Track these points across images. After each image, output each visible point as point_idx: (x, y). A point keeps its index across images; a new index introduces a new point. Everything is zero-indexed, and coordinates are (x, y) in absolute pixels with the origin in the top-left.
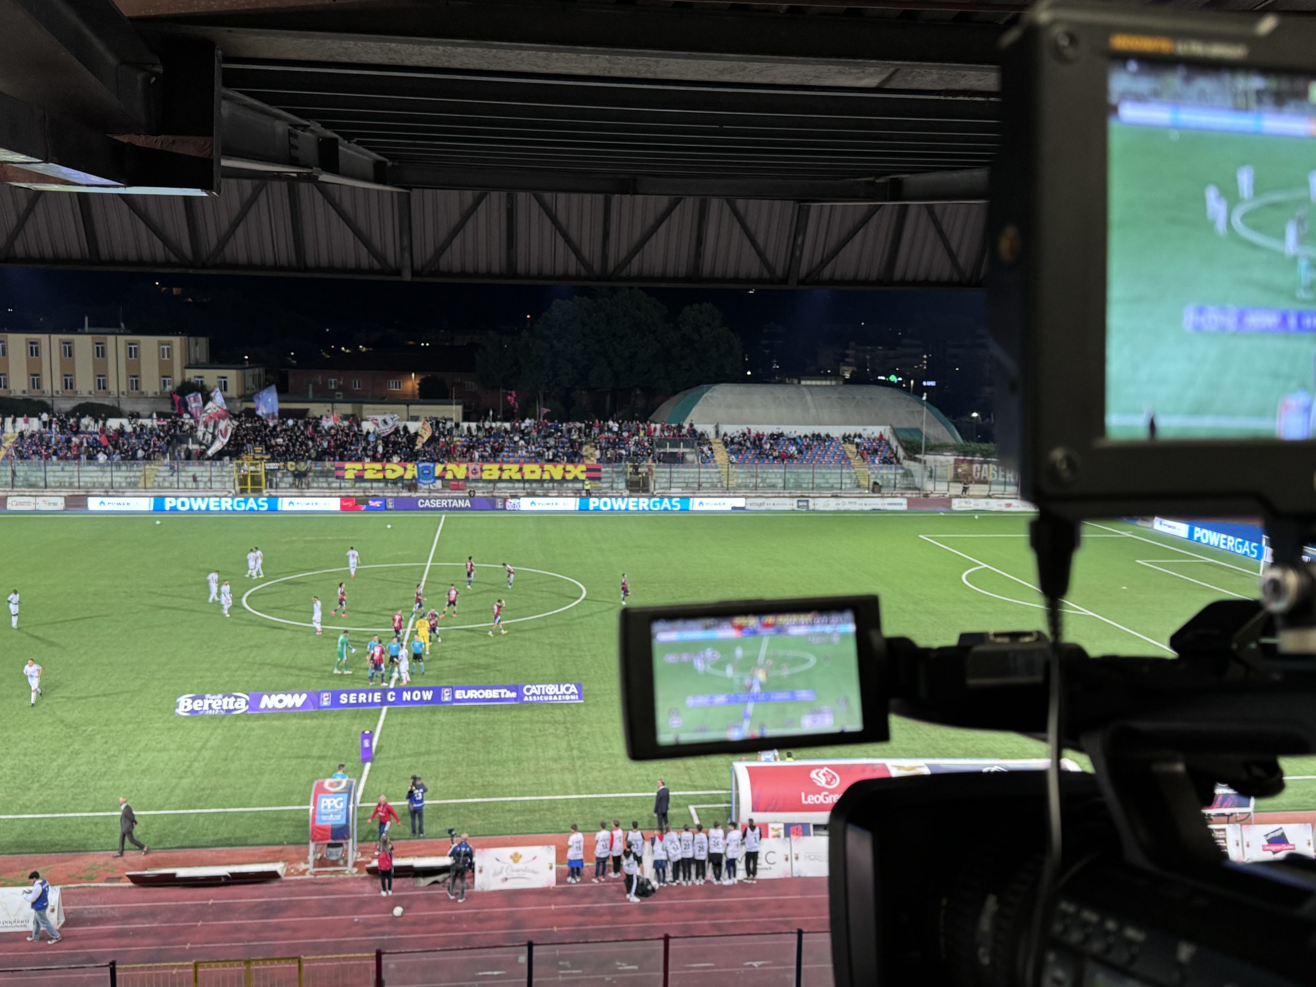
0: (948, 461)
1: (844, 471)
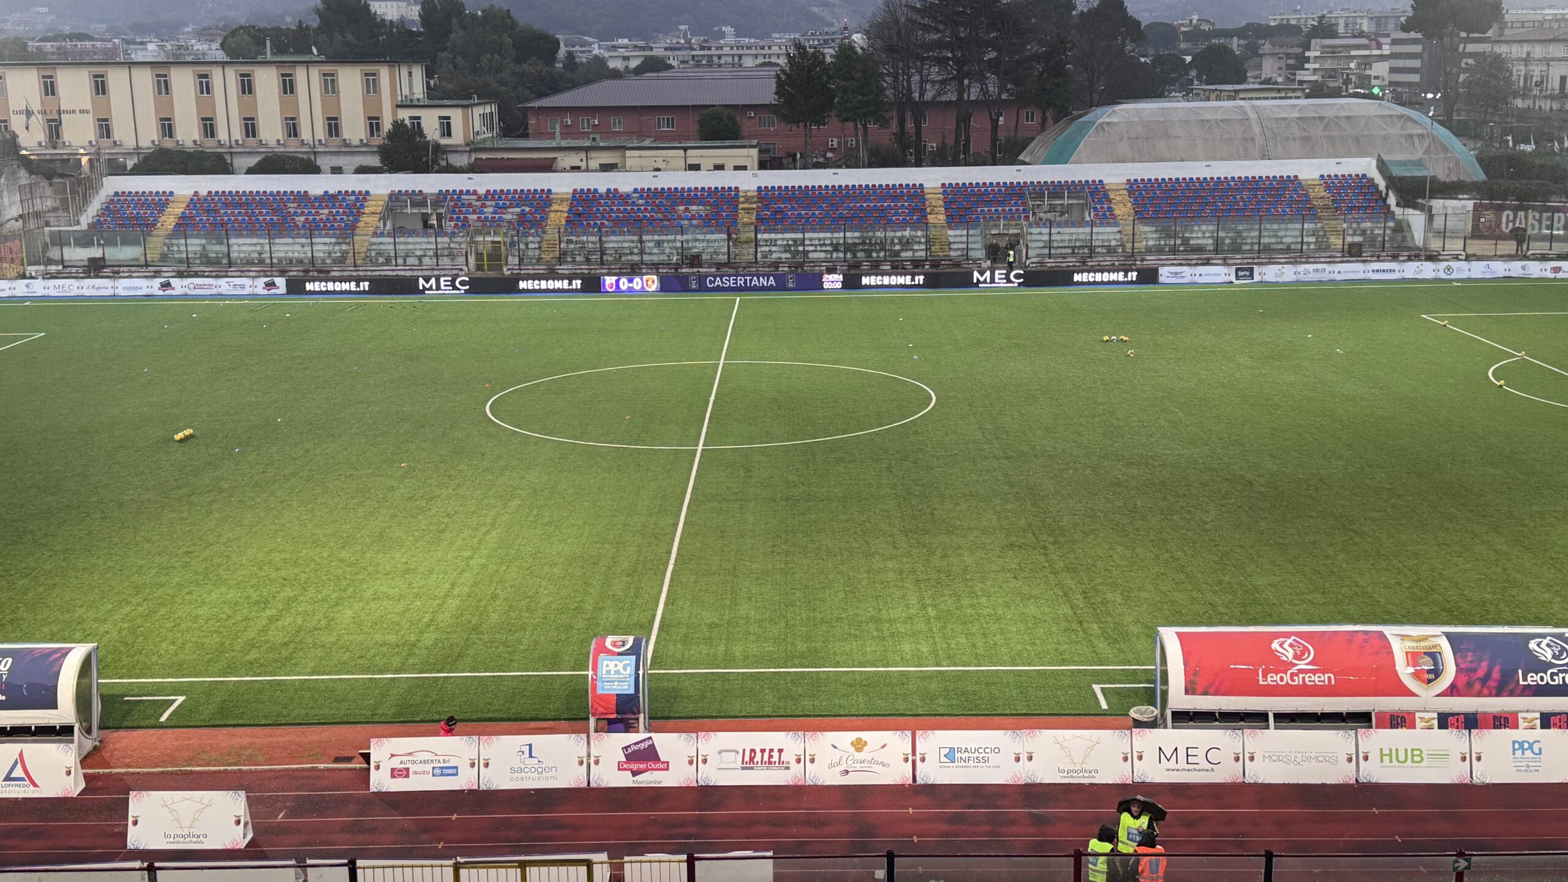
0: (1464, 207)
1: (1306, 226)
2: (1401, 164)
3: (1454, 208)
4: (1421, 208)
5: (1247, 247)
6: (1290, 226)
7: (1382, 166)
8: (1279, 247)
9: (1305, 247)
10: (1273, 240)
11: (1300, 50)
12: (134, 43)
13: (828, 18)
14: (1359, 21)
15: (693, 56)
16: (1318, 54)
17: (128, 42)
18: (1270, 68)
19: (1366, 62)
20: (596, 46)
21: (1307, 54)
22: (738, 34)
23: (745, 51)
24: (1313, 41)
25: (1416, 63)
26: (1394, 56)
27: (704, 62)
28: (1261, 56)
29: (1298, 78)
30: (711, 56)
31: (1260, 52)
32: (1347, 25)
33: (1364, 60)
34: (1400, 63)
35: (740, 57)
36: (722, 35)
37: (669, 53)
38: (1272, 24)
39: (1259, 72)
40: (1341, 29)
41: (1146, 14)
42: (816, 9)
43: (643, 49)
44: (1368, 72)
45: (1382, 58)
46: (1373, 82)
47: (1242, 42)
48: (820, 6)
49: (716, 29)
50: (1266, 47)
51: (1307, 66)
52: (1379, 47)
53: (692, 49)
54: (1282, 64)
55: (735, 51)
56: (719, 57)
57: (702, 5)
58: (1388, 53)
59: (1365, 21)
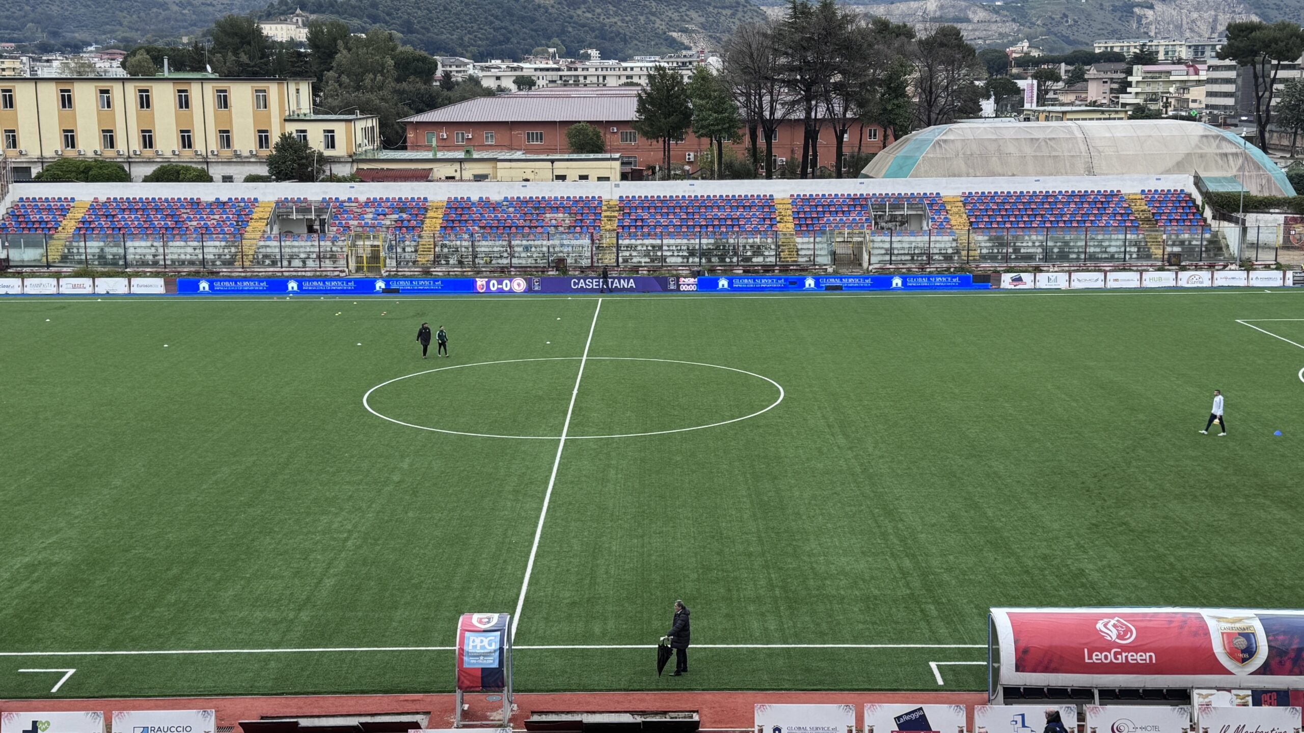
0: (1276, 220)
1: (1129, 236)
2: (1217, 180)
3: (1266, 222)
4: (1236, 221)
5: (1074, 256)
6: (1113, 236)
7: (1198, 182)
8: (1104, 256)
9: (1128, 256)
10: (1098, 250)
11: (1123, 76)
12: (40, 61)
13: (686, 42)
14: (1178, 49)
15: (561, 77)
16: (1140, 79)
17: (34, 60)
18: (1095, 91)
19: (1184, 86)
20: (471, 66)
21: (1130, 79)
22: (604, 56)
23: (609, 72)
24: (1135, 67)
25: (1231, 88)
26: (1210, 81)
27: (571, 82)
28: (1086, 80)
29: (1121, 101)
30: (577, 76)
31: (1086, 76)
32: (1167, 53)
33: (1183, 85)
34: (1216, 88)
35: (604, 77)
36: (588, 57)
37: (539, 73)
38: (1097, 51)
39: (1083, 96)
40: (1161, 56)
41: (980, 42)
42: (675, 35)
43: (515, 69)
44: (1186, 96)
45: (1199, 83)
46: (1191, 105)
47: (1070, 68)
48: (680, 31)
49: (582, 52)
50: (1092, 72)
51: (1129, 90)
52: (1197, 73)
53: (558, 70)
54: (1107, 87)
55: (599, 72)
56: (585, 77)
57: (570, 29)
58: (1204, 78)
59: (1184, 49)
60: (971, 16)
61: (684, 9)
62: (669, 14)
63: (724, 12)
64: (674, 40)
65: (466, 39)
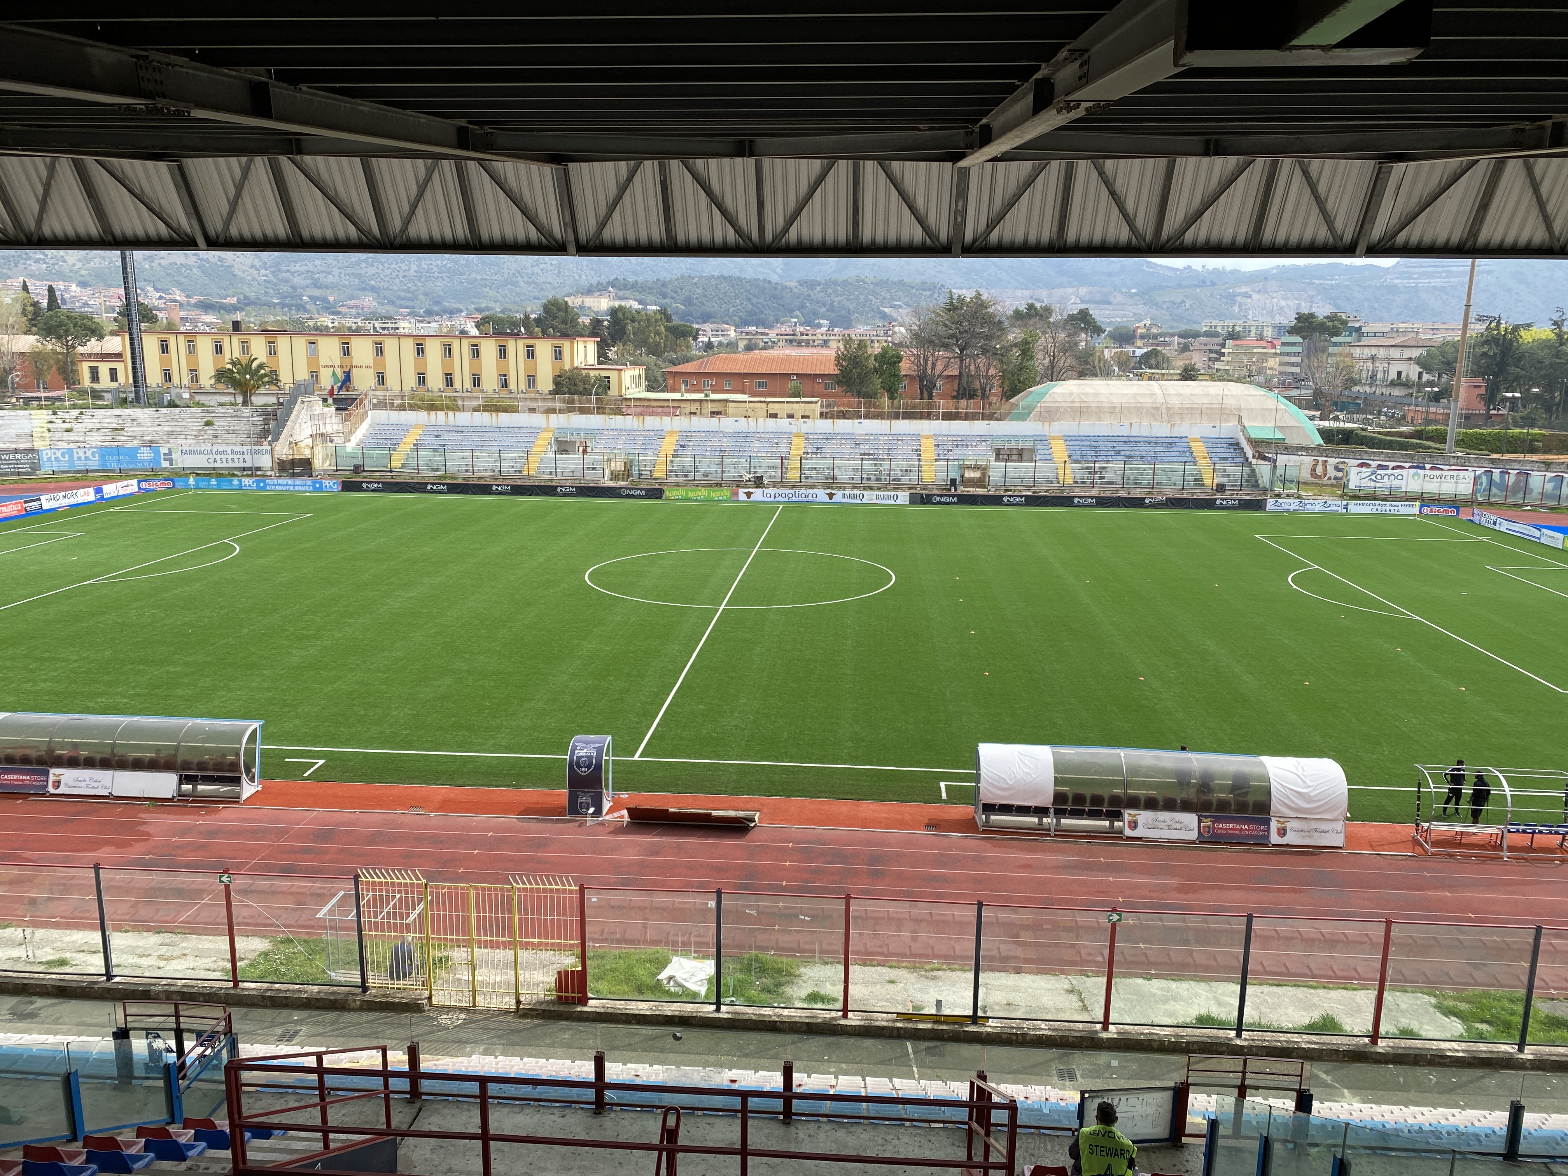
2: (1259, 429)
3: (1295, 461)
4: (1269, 460)
7: (1245, 430)
11: (1219, 348)
13: (895, 315)
14: (1265, 328)
16: (1231, 351)
18: (1198, 359)
19: (1264, 357)
20: (732, 331)
21: (1223, 350)
22: (833, 325)
23: (832, 337)
24: (1228, 342)
25: (1298, 359)
26: (1282, 354)
29: (1216, 367)
30: (809, 340)
31: (1190, 348)
32: (1256, 332)
33: (1262, 356)
34: (1286, 359)
36: (819, 326)
38: (1203, 329)
40: (1251, 334)
41: (1118, 319)
42: (886, 310)
44: (1265, 365)
45: (1275, 355)
46: (1268, 372)
49: (817, 321)
50: (1197, 345)
51: (1222, 358)
52: (1274, 347)
55: (825, 337)
56: (814, 341)
57: (808, 305)
58: (1278, 351)
59: (1270, 329)
60: (1112, 300)
61: (894, 290)
62: (883, 294)
63: (924, 293)
64: (885, 313)
65: (731, 311)
